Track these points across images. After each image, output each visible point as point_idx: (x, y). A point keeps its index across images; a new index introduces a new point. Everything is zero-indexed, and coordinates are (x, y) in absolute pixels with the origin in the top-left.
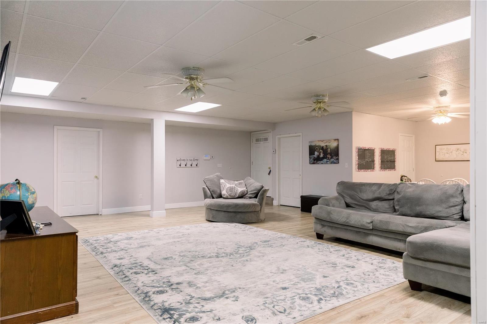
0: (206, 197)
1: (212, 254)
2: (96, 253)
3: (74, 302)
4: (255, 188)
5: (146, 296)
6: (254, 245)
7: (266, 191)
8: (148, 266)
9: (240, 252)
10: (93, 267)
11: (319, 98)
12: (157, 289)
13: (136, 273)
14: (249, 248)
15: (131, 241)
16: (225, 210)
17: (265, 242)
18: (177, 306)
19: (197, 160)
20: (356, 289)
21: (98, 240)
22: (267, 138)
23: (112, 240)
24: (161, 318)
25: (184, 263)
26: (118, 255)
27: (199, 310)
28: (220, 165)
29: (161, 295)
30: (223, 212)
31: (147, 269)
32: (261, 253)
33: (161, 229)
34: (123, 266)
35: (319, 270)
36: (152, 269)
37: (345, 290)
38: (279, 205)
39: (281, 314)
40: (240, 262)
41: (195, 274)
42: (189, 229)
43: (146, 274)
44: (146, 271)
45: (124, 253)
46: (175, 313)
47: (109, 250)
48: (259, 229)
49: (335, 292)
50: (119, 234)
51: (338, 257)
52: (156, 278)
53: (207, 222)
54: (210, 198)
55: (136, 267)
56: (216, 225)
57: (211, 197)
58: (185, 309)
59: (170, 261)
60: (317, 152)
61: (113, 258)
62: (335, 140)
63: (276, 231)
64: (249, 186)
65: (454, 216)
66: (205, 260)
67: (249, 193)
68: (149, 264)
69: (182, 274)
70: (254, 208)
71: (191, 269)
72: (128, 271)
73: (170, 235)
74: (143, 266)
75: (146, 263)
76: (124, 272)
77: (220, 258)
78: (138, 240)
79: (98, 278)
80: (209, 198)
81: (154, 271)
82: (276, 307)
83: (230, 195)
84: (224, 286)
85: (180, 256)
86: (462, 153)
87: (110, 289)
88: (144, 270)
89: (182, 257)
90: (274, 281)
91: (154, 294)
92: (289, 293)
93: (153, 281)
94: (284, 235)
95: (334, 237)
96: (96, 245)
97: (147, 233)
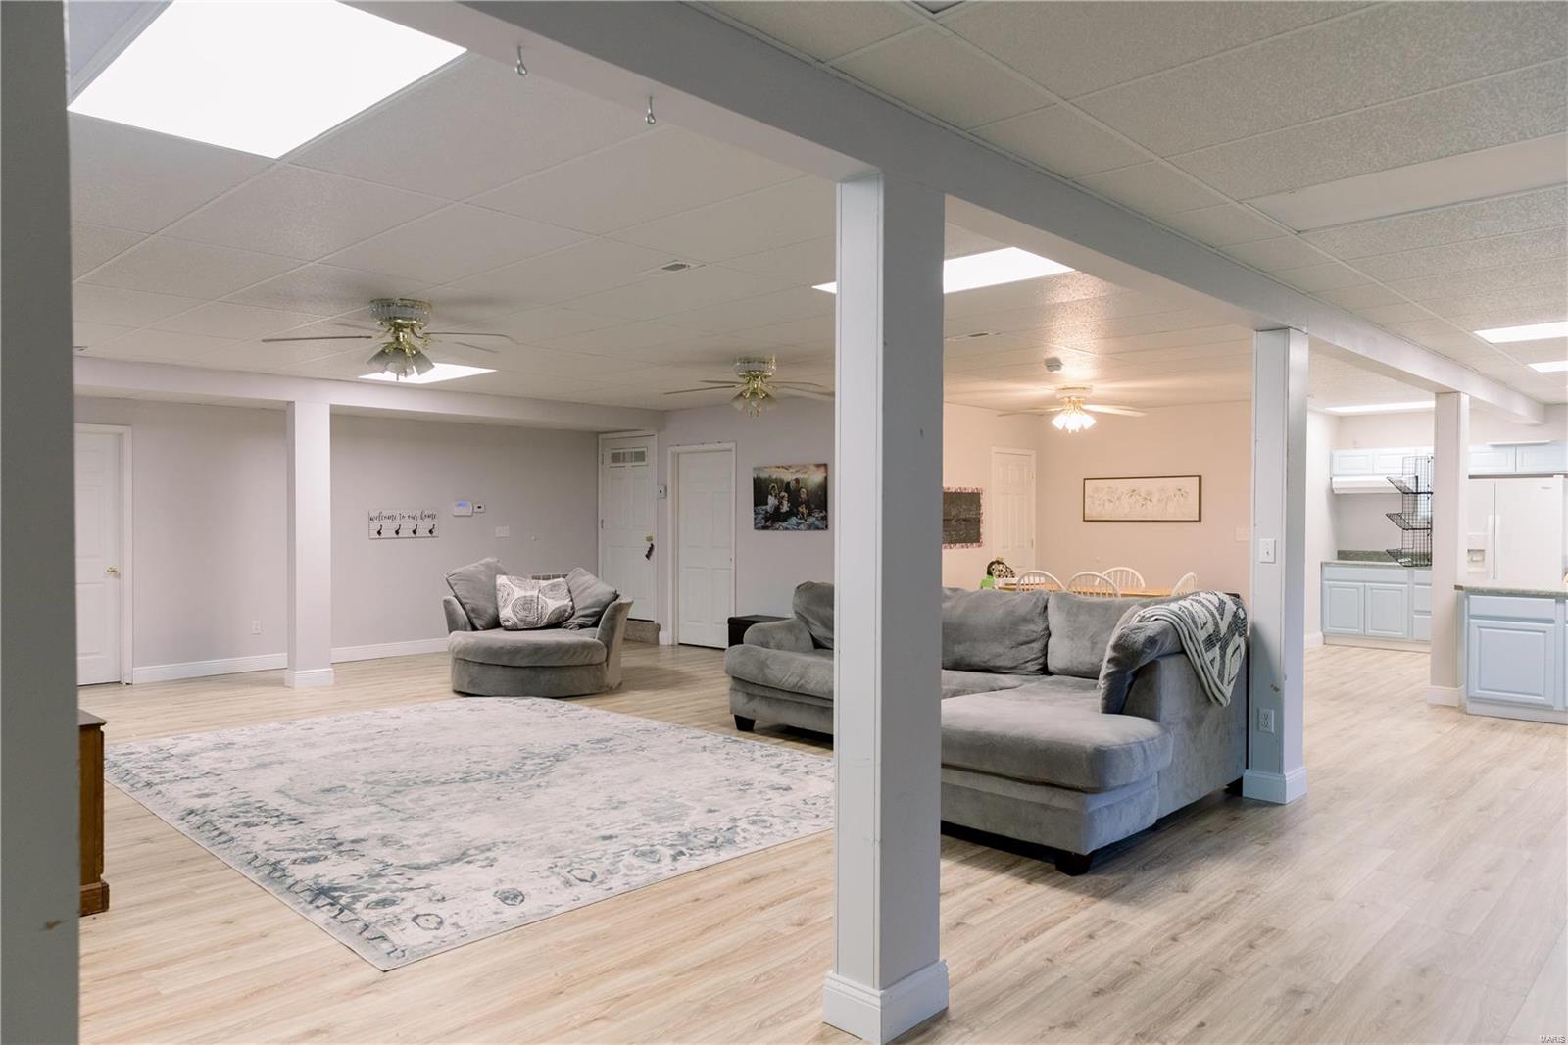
0: (453, 625)
1: (453, 776)
2: (132, 786)
3: (98, 885)
4: (595, 599)
5: (275, 869)
6: (568, 750)
7: (621, 608)
8: (280, 808)
9: (526, 768)
10: (128, 819)
11: (751, 366)
12: (302, 855)
13: (247, 825)
14: (551, 758)
15: (229, 754)
16: (505, 661)
17: (599, 741)
18: (353, 882)
19: (432, 516)
20: (766, 831)
21: (132, 753)
22: (643, 453)
23: (172, 752)
24: (310, 906)
25: (376, 798)
26: (195, 787)
27: (401, 887)
28: (502, 531)
29: (312, 865)
30: (499, 668)
31: (278, 816)
32: (578, 768)
33: (316, 720)
34: (212, 811)
35: (705, 798)
36: (289, 815)
37: (742, 835)
38: (676, 643)
39: (584, 883)
40: (520, 790)
41: (402, 820)
42: (398, 717)
43: (275, 826)
44: (276, 818)
45: (212, 783)
46: (342, 894)
47: (169, 776)
48: (595, 711)
49: (717, 839)
50: (194, 736)
51: (764, 769)
52: (301, 833)
53: (455, 696)
54: (466, 630)
55: (247, 812)
56: (478, 705)
57: (469, 628)
58: (366, 886)
59: (339, 795)
60: (773, 498)
61: (183, 795)
62: (818, 466)
63: (638, 716)
64: (580, 593)
65: (1027, 664)
66: (430, 789)
67: (577, 614)
68: (281, 805)
69: (367, 822)
70: (588, 654)
71: (393, 809)
72: (226, 822)
73: (343, 733)
74: (266, 810)
75: (274, 801)
76: (216, 824)
77: (470, 785)
78: (250, 751)
79: (147, 840)
80: (461, 630)
81: (294, 819)
82: (575, 872)
83: (522, 621)
84: (468, 840)
85: (367, 782)
86: (1141, 501)
87: (183, 861)
88: (269, 819)
89: (371, 786)
90: (588, 826)
91: (294, 863)
92: (613, 847)
93: (293, 839)
94: (655, 724)
95: (780, 725)
96: (128, 765)
97: (275, 730)
